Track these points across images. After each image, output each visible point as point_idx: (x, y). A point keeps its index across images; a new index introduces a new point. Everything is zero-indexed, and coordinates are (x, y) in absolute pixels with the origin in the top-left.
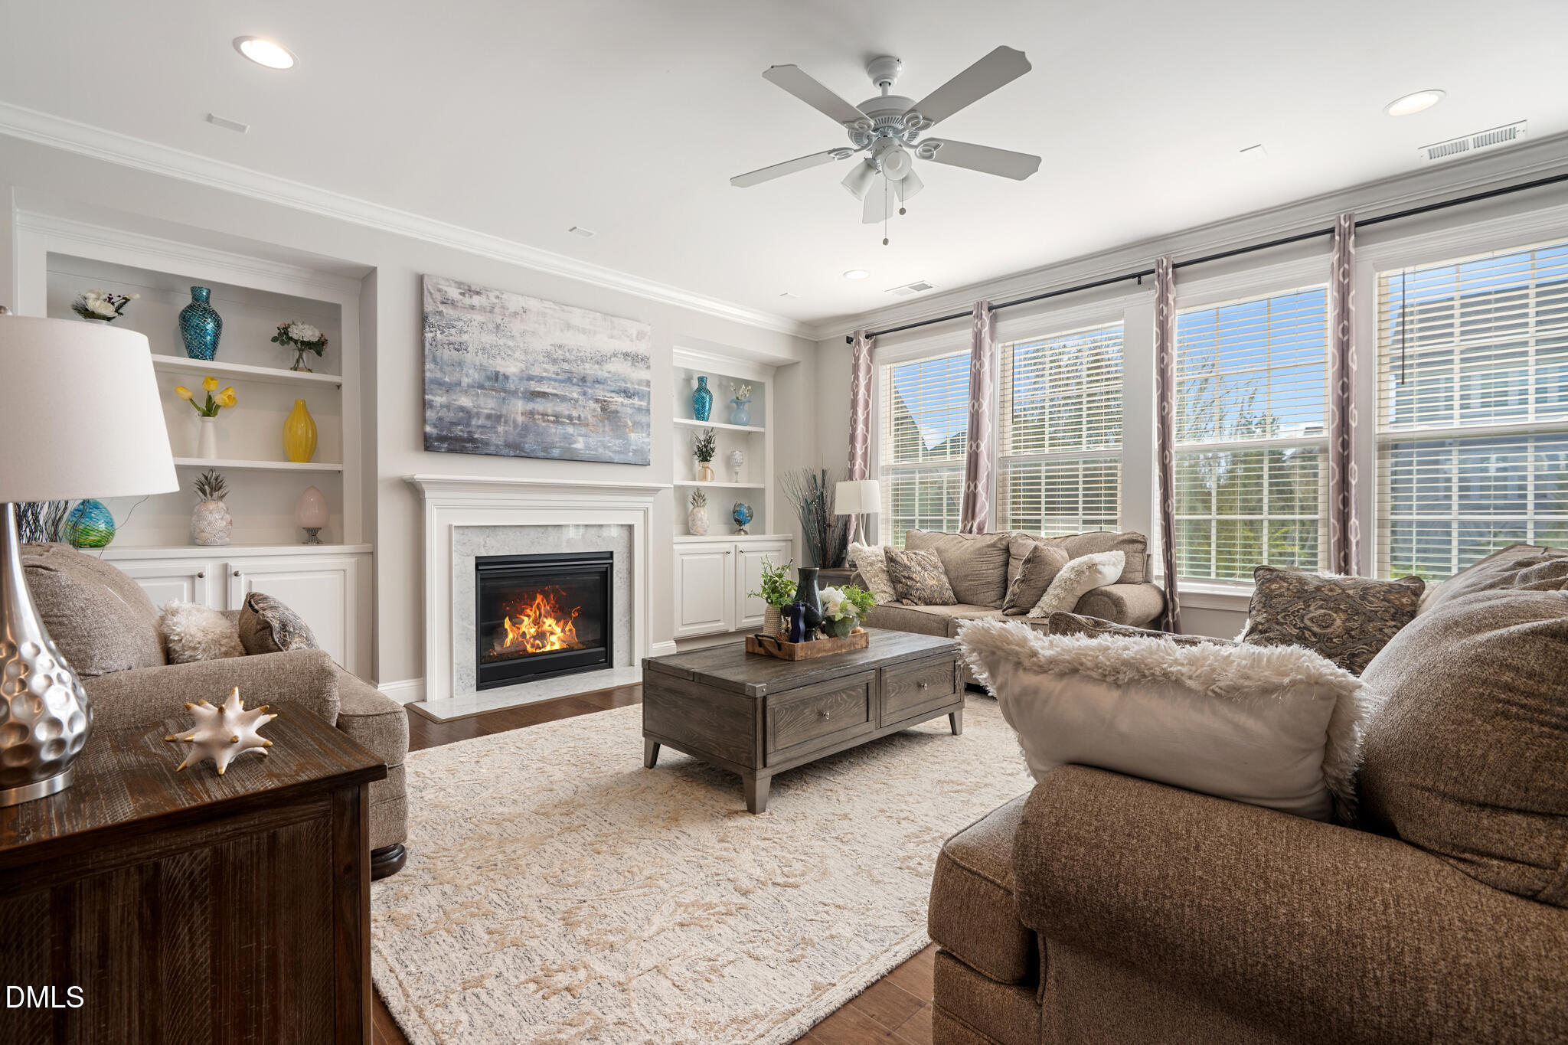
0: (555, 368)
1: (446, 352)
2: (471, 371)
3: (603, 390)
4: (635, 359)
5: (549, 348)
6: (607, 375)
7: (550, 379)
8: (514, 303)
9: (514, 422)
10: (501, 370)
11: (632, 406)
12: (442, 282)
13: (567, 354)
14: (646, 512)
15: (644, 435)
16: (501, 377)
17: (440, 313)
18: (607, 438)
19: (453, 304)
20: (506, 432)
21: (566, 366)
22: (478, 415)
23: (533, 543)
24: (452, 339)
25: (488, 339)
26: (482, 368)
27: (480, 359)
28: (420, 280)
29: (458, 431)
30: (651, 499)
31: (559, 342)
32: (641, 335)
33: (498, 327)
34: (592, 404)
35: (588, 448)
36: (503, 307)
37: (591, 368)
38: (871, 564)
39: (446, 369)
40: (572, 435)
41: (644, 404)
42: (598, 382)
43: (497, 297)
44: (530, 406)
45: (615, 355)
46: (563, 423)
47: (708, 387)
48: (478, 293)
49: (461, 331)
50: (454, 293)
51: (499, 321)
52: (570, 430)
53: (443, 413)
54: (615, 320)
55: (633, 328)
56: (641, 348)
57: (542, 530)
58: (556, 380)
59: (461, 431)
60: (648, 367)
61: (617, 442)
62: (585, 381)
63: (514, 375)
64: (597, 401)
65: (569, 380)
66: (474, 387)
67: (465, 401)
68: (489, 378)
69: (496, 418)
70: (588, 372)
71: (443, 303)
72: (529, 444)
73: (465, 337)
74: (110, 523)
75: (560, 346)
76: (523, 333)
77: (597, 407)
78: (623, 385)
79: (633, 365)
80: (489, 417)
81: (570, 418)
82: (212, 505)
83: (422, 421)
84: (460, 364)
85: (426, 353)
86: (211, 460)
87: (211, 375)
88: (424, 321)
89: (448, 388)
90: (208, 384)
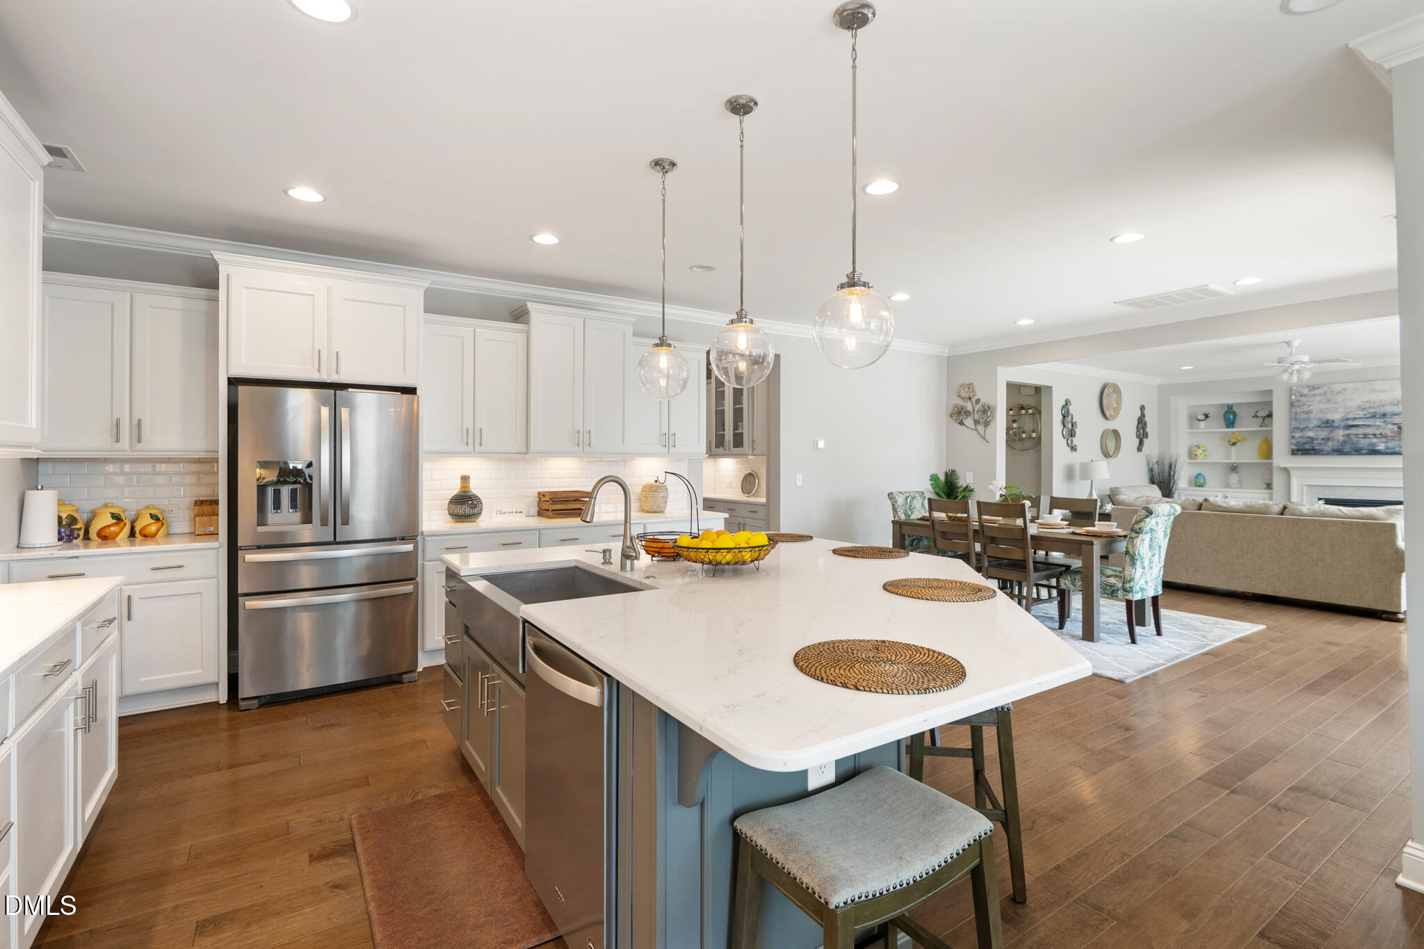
0: (1364, 412)
1: (1302, 415)
2: (1314, 421)
3: (1396, 418)
5: (1360, 404)
7: (1360, 418)
8: (1337, 388)
9: (1338, 440)
10: (1330, 418)
12: (1300, 388)
13: (1372, 404)
16: (1330, 422)
17: (1299, 401)
19: (1305, 396)
20: (1333, 445)
21: (1371, 410)
22: (1317, 439)
23: (1350, 494)
24: (1305, 410)
25: (1322, 406)
26: (1320, 419)
27: (1320, 415)
28: (1291, 389)
29: (1307, 446)
31: (1367, 400)
33: (1329, 400)
34: (1390, 426)
35: (1386, 448)
36: (1332, 391)
37: (1390, 408)
39: (1301, 422)
40: (1376, 443)
42: (1395, 414)
43: (1329, 387)
44: (1348, 432)
46: (1369, 438)
48: (1318, 388)
49: (1309, 406)
50: (1305, 391)
51: (1329, 397)
52: (1374, 440)
53: (1300, 440)
57: (1357, 488)
58: (1364, 418)
59: (1309, 446)
62: (1385, 415)
63: (1338, 419)
64: (1395, 424)
65: (1374, 416)
66: (1315, 427)
67: (1311, 434)
68: (1323, 423)
69: (1328, 439)
70: (1387, 410)
71: (1300, 396)
72: (1347, 449)
73: (1311, 408)
74: (1204, 480)
75: (1367, 402)
76: (1344, 400)
80: (1323, 439)
81: (1374, 434)
82: (1233, 475)
83: (1292, 444)
84: (1308, 419)
85: (1293, 417)
86: (1233, 460)
87: (1233, 433)
88: (1292, 405)
89: (1302, 430)
90: (1233, 436)
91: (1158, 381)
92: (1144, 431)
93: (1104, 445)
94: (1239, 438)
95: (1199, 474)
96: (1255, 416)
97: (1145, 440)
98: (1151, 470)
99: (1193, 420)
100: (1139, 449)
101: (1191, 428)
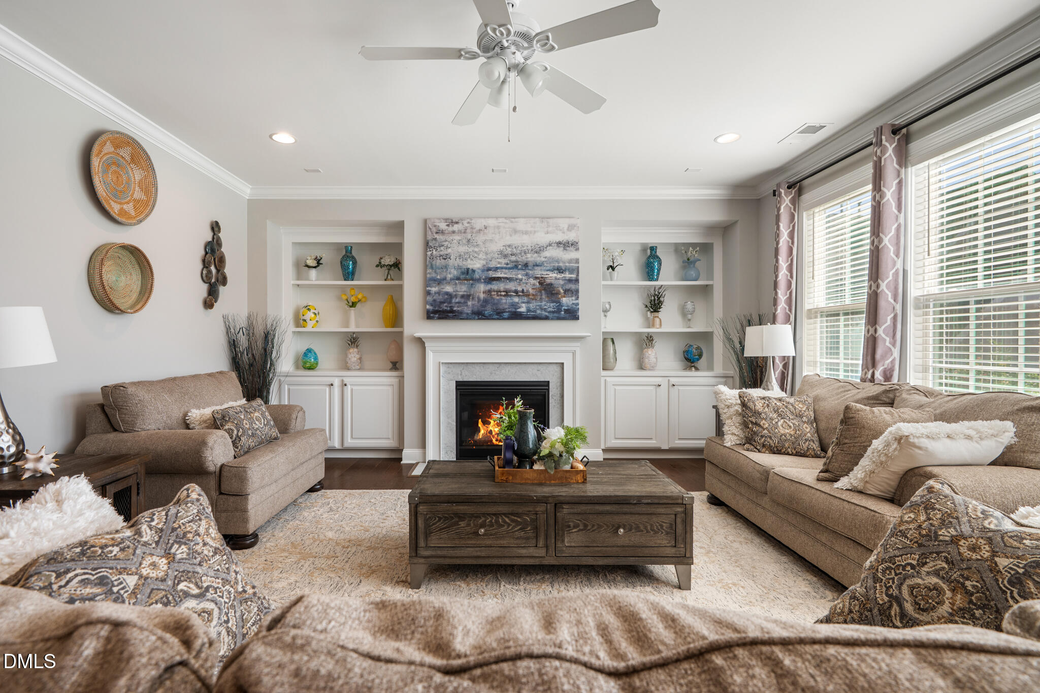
0: (506, 261)
1: (438, 261)
2: (452, 270)
3: (541, 270)
4: (566, 245)
5: (502, 248)
6: (544, 259)
7: (502, 268)
8: (479, 224)
9: (479, 298)
10: (470, 267)
11: (564, 279)
12: (437, 221)
13: (514, 250)
14: (574, 354)
15: (574, 298)
16: (470, 272)
17: (435, 239)
18: (544, 303)
19: (442, 232)
20: (473, 305)
21: (513, 258)
22: (456, 296)
23: (491, 373)
24: (442, 253)
25: (463, 249)
26: (459, 268)
27: (459, 262)
28: (425, 221)
29: (445, 307)
30: (578, 344)
31: (509, 243)
32: (571, 228)
33: (469, 241)
34: (532, 281)
35: (529, 310)
36: (472, 228)
37: (532, 257)
38: (728, 407)
39: (438, 271)
40: (518, 303)
41: (574, 276)
42: (537, 266)
43: (469, 223)
44: (489, 287)
45: (550, 245)
46: (511, 296)
47: (658, 254)
48: (457, 223)
49: (447, 247)
50: (443, 226)
51: (469, 237)
52: (516, 300)
53: (436, 297)
54: (551, 221)
55: (564, 223)
56: (571, 236)
57: (498, 365)
58: (506, 268)
59: (446, 306)
60: (577, 249)
61: (552, 305)
62: (527, 266)
63: (479, 269)
64: (536, 278)
65: (516, 267)
66: (453, 279)
67: (449, 289)
68: (463, 273)
69: (467, 297)
70: (529, 259)
71: (437, 233)
72: (488, 311)
73: (449, 250)
74: (316, 359)
75: (509, 246)
76: (484, 242)
77: (536, 282)
78: (557, 265)
79: (565, 249)
80: (463, 296)
81: (516, 292)
82: (351, 350)
83: (426, 303)
84: (446, 267)
85: (428, 264)
86: (353, 328)
87: (353, 287)
88: (427, 245)
89: (439, 282)
90: (353, 292)
91: (246, 190)
92: (218, 271)
93: (97, 278)
94: (360, 296)
95: (309, 351)
96: (380, 265)
97: (222, 289)
98: (233, 345)
99: (302, 267)
100: (209, 303)
101: (298, 279)
